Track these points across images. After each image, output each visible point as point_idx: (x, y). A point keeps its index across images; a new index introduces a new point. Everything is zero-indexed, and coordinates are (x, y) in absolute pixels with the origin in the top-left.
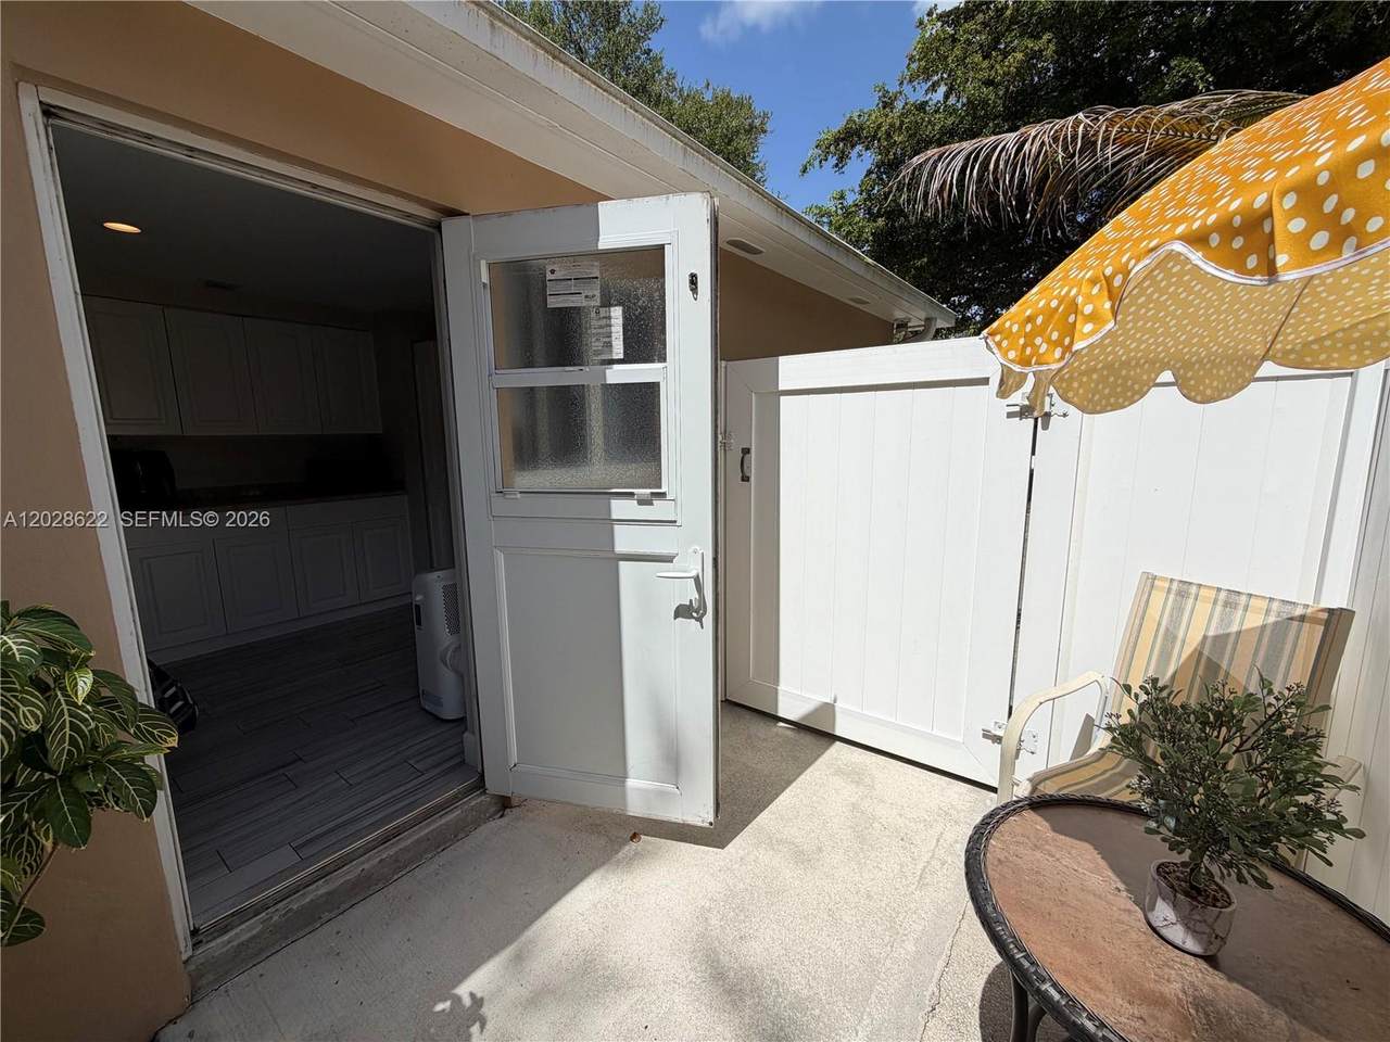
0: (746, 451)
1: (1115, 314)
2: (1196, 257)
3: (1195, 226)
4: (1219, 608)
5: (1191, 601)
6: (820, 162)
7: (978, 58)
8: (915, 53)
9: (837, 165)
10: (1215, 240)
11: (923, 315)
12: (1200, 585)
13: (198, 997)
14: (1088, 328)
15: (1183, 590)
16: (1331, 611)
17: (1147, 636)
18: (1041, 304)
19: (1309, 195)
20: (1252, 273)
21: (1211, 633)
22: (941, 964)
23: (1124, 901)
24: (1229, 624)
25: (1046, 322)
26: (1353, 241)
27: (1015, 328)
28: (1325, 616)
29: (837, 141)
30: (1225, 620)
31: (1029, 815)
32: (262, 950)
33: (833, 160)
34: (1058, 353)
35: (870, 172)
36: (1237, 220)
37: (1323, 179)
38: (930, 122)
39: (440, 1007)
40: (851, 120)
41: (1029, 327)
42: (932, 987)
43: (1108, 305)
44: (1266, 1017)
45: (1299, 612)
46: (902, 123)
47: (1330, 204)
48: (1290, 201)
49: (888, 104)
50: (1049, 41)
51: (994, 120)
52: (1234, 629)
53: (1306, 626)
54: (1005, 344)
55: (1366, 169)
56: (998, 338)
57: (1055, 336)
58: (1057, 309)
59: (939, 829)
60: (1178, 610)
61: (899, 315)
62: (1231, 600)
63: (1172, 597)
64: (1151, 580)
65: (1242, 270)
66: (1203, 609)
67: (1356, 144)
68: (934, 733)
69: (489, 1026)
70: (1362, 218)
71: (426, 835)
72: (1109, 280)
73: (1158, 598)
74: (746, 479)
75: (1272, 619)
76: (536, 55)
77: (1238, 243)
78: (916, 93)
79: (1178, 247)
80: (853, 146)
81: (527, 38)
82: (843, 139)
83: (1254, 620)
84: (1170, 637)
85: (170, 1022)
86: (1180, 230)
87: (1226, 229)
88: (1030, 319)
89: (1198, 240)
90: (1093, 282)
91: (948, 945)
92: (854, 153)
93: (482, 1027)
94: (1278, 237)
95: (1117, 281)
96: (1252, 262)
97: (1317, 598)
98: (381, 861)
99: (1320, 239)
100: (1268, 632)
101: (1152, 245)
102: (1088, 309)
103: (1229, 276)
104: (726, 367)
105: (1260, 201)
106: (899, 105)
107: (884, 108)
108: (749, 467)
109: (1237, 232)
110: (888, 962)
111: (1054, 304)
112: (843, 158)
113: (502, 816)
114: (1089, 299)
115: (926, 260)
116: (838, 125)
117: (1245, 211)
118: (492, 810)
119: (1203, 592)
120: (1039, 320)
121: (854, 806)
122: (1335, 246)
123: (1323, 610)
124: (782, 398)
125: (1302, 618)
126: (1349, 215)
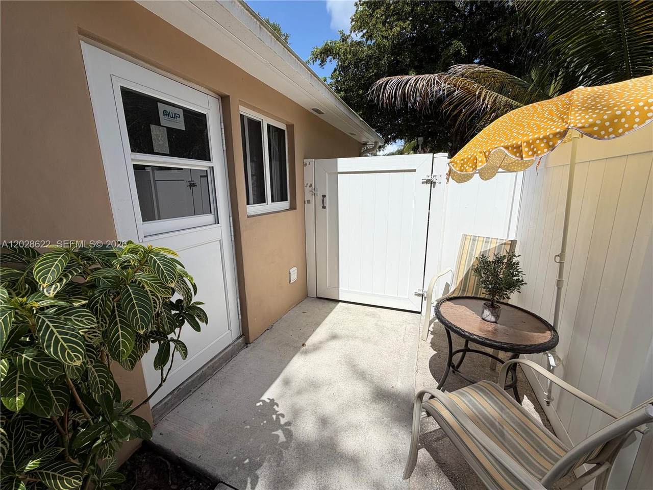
0: (324, 196)
1: (487, 162)
2: (506, 151)
3: (506, 144)
4: (484, 243)
5: (476, 242)
6: (313, 62)
7: (381, 26)
8: (354, 17)
9: (321, 64)
10: (510, 149)
11: (374, 141)
12: (479, 237)
14: (480, 164)
15: (474, 239)
16: (512, 241)
17: (464, 255)
18: (466, 156)
19: (529, 144)
20: (518, 157)
21: (482, 251)
22: (416, 360)
23: (475, 315)
24: (487, 247)
25: (468, 161)
26: (536, 155)
27: (458, 162)
28: (510, 242)
29: (321, 53)
30: (486, 247)
31: (448, 303)
32: (172, 405)
33: (319, 62)
34: (471, 169)
35: (335, 70)
36: (515, 146)
37: (531, 141)
38: (362, 51)
39: (258, 404)
40: (327, 44)
41: (462, 162)
42: (415, 366)
43: (485, 159)
44: (509, 330)
45: (504, 242)
46: (351, 50)
47: (532, 146)
48: (525, 144)
49: (344, 40)
50: (409, 24)
51: (388, 54)
52: (488, 248)
53: (506, 245)
54: (455, 165)
55: (538, 142)
56: (453, 164)
57: (471, 165)
58: (470, 158)
59: (405, 326)
60: (473, 245)
61: (364, 140)
62: (487, 241)
63: (471, 241)
64: (465, 236)
65: (516, 156)
66: (480, 244)
67: (536, 136)
68: (399, 296)
69: (279, 406)
70: (538, 150)
71: (222, 356)
72: (485, 153)
73: (467, 241)
74: (324, 207)
75: (498, 245)
76: (271, 38)
77: (515, 150)
78: (357, 37)
79: (502, 148)
80: (328, 57)
81: (270, 32)
82: (324, 53)
83: (493, 246)
84: (471, 254)
86: (502, 144)
87: (512, 146)
88: (463, 160)
89: (507, 148)
90: (481, 153)
91: (416, 355)
92: (328, 60)
93: (278, 406)
94: (523, 151)
95: (487, 154)
96: (518, 155)
97: (508, 237)
98: (208, 367)
99: (530, 153)
100: (497, 248)
101: (496, 146)
102: (480, 159)
103: (513, 157)
104: (314, 162)
105: (519, 143)
106: (349, 41)
107: (343, 41)
108: (326, 203)
109: (515, 148)
110: (401, 363)
111: (470, 156)
112: (323, 62)
113: (247, 347)
114: (480, 157)
115: (361, 112)
116: (321, 46)
117: (516, 144)
118: (242, 345)
119: (480, 239)
120: (465, 161)
121: (376, 324)
122: (533, 155)
123: (509, 241)
124: (339, 175)
125: (505, 244)
126: (535, 149)
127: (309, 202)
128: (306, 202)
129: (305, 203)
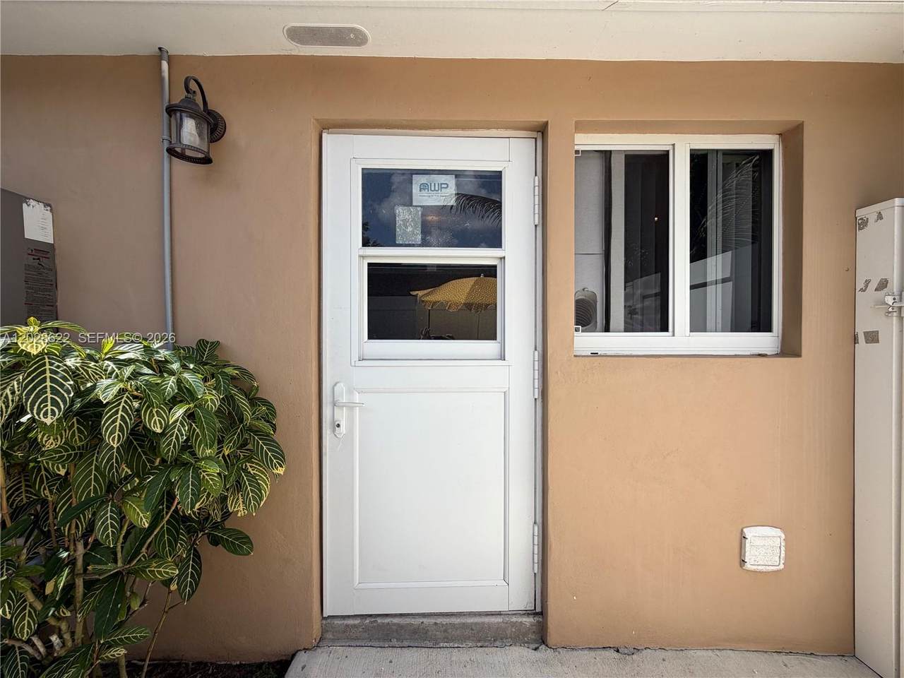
13: (321, 644)
32: (356, 639)
71: (471, 624)
85: (304, 649)
98: (436, 623)
113: (536, 649)
127: (872, 337)
128: (861, 338)
129: (855, 340)
